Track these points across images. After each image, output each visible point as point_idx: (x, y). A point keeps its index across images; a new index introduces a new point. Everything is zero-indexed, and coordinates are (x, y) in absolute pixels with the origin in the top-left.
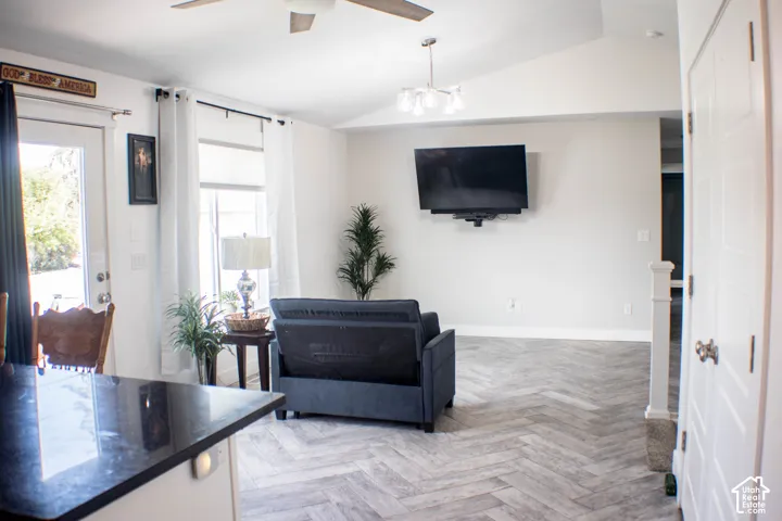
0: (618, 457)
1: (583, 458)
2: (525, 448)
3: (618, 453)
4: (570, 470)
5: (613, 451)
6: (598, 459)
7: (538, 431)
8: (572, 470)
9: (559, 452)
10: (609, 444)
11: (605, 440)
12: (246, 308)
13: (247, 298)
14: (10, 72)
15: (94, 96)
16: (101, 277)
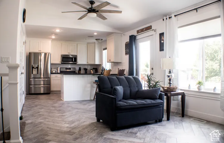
0: (35, 124)
1: (45, 122)
2: (65, 122)
3: (35, 125)
4: (48, 120)
5: (37, 125)
6: (41, 123)
7: (66, 128)
8: (47, 120)
9: (54, 123)
10: (38, 127)
11: (40, 129)
12: (170, 83)
13: (170, 80)
14: (138, 32)
15: (151, 29)
16: (152, 69)
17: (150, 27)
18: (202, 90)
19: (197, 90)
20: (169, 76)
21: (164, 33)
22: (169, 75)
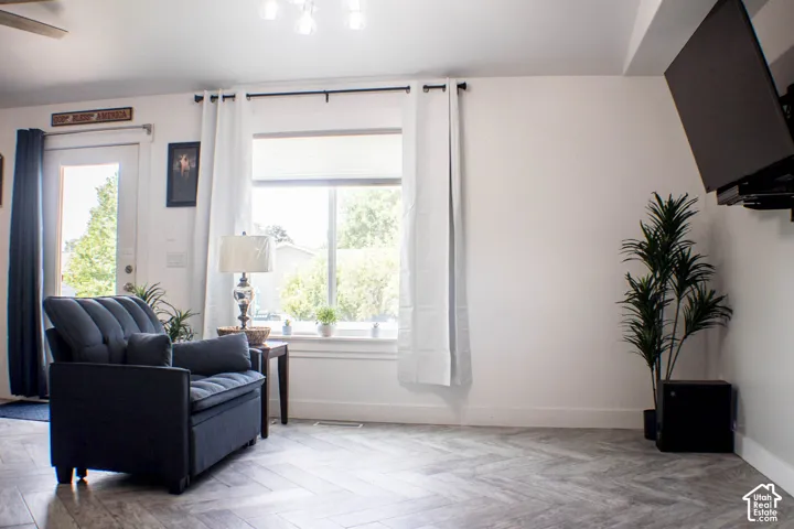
12: (243, 319)
13: (244, 308)
14: (58, 120)
15: (130, 119)
16: (129, 270)
17: (128, 112)
18: (334, 336)
19: (319, 336)
20: (241, 296)
21: (199, 143)
22: (240, 290)
